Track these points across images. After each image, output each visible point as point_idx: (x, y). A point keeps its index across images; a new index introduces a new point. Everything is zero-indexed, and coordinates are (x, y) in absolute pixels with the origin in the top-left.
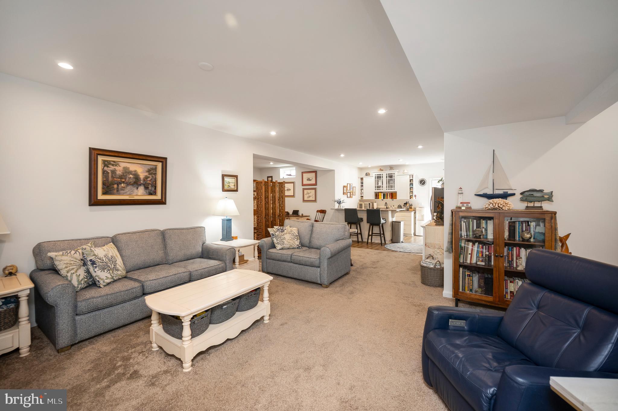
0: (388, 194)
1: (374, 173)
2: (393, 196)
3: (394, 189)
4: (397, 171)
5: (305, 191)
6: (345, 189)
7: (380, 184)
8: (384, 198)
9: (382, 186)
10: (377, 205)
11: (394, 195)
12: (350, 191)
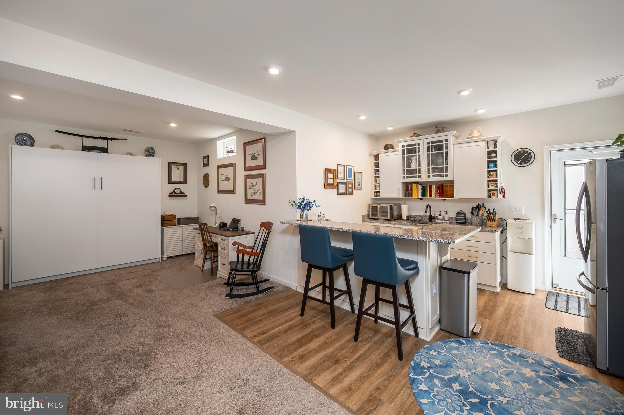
0: (433, 186)
1: (400, 144)
2: (445, 192)
3: (447, 175)
4: (455, 132)
5: (249, 181)
6: (330, 175)
7: (414, 166)
8: (423, 195)
9: (419, 170)
10: (409, 209)
11: (447, 189)
12: (345, 181)
